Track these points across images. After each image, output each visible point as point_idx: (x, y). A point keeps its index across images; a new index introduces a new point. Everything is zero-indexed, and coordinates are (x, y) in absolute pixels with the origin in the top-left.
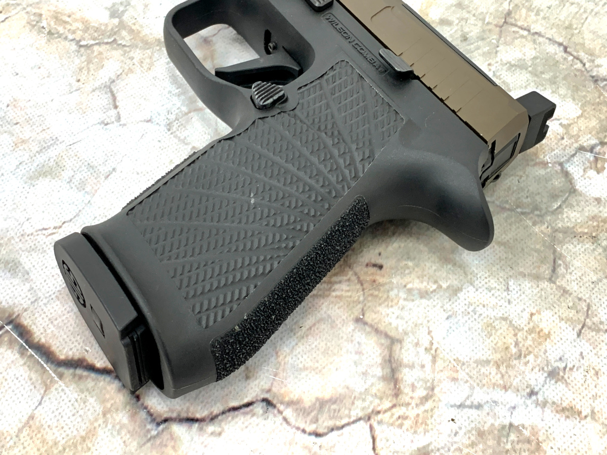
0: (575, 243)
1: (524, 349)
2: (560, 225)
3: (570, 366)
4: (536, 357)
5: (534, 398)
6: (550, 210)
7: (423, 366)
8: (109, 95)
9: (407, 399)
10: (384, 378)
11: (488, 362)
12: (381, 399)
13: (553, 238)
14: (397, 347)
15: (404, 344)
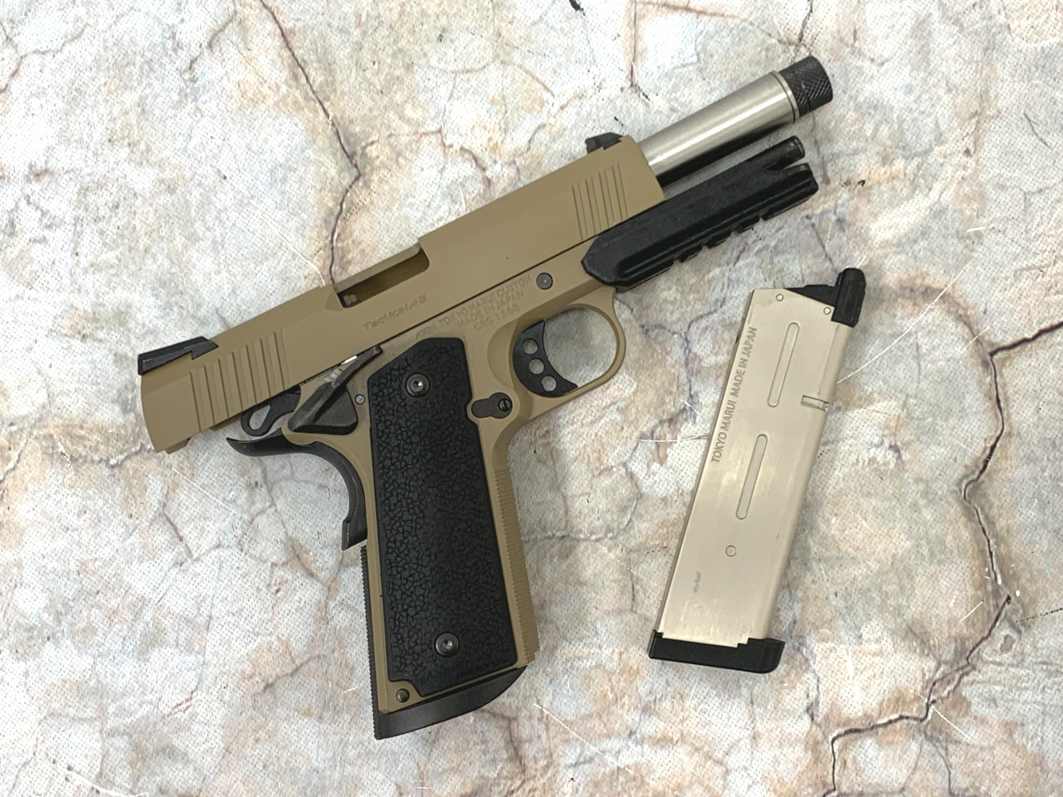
0: (649, 561)
1: (618, 692)
2: (633, 544)
3: (659, 696)
4: (630, 696)
5: (633, 737)
6: (622, 527)
7: (539, 737)
8: (168, 524)
9: (533, 772)
10: (510, 759)
11: (591, 716)
12: (512, 779)
13: (629, 561)
14: (514, 726)
15: (520, 720)
